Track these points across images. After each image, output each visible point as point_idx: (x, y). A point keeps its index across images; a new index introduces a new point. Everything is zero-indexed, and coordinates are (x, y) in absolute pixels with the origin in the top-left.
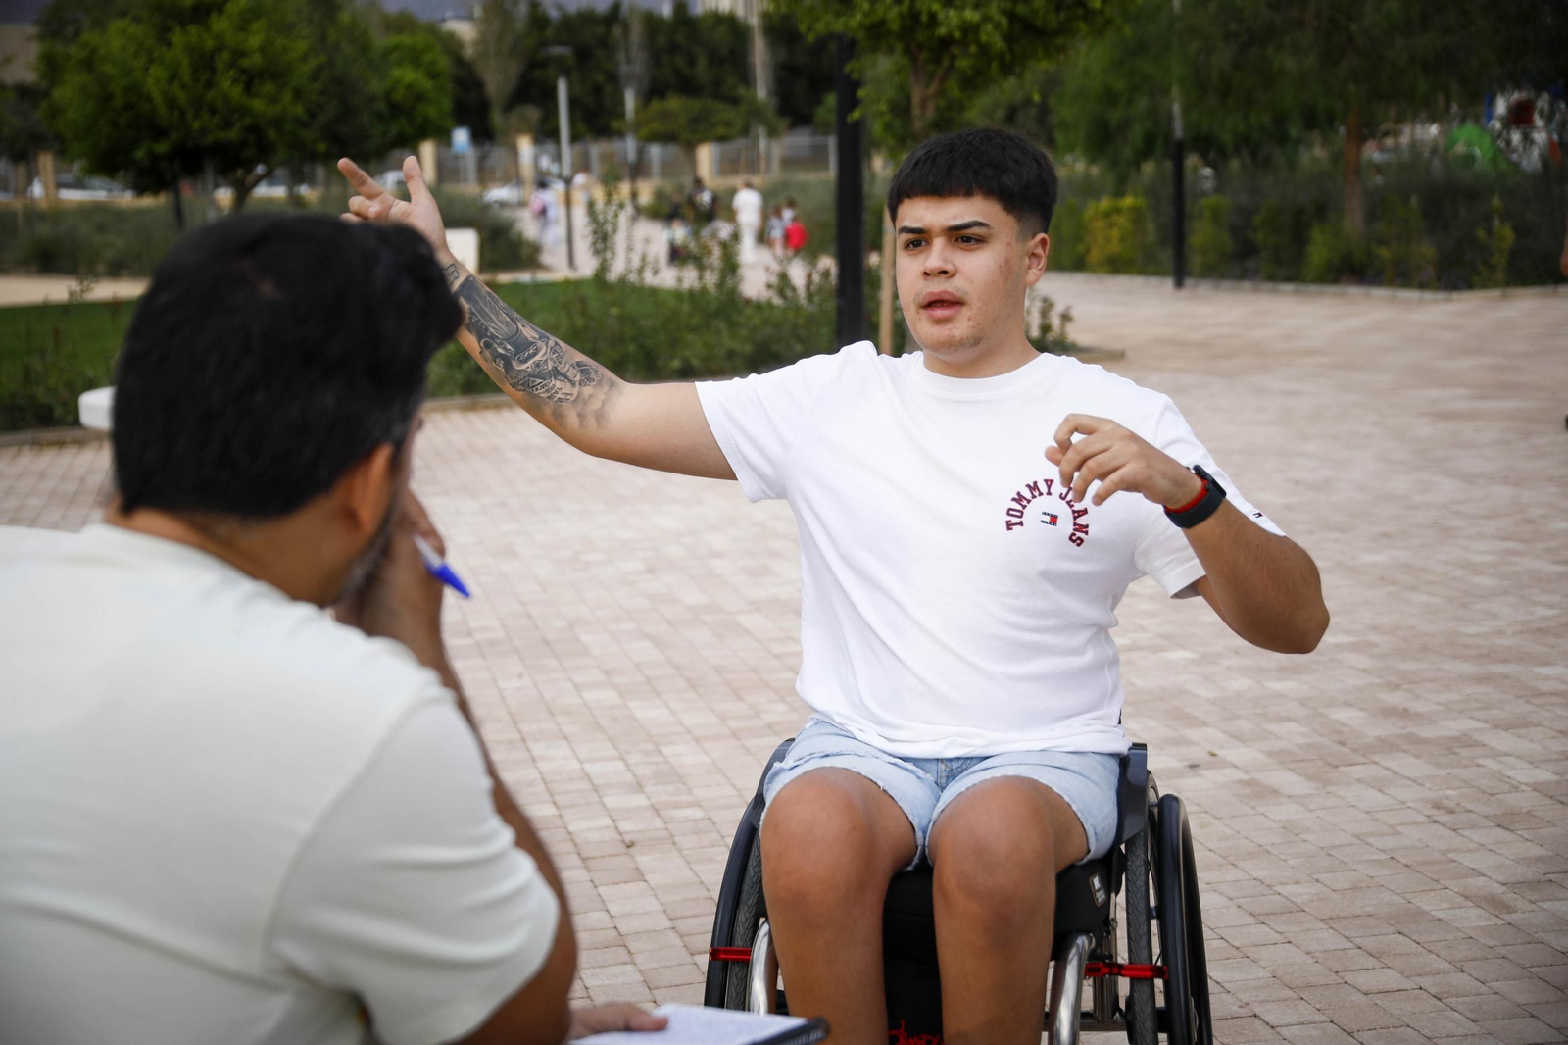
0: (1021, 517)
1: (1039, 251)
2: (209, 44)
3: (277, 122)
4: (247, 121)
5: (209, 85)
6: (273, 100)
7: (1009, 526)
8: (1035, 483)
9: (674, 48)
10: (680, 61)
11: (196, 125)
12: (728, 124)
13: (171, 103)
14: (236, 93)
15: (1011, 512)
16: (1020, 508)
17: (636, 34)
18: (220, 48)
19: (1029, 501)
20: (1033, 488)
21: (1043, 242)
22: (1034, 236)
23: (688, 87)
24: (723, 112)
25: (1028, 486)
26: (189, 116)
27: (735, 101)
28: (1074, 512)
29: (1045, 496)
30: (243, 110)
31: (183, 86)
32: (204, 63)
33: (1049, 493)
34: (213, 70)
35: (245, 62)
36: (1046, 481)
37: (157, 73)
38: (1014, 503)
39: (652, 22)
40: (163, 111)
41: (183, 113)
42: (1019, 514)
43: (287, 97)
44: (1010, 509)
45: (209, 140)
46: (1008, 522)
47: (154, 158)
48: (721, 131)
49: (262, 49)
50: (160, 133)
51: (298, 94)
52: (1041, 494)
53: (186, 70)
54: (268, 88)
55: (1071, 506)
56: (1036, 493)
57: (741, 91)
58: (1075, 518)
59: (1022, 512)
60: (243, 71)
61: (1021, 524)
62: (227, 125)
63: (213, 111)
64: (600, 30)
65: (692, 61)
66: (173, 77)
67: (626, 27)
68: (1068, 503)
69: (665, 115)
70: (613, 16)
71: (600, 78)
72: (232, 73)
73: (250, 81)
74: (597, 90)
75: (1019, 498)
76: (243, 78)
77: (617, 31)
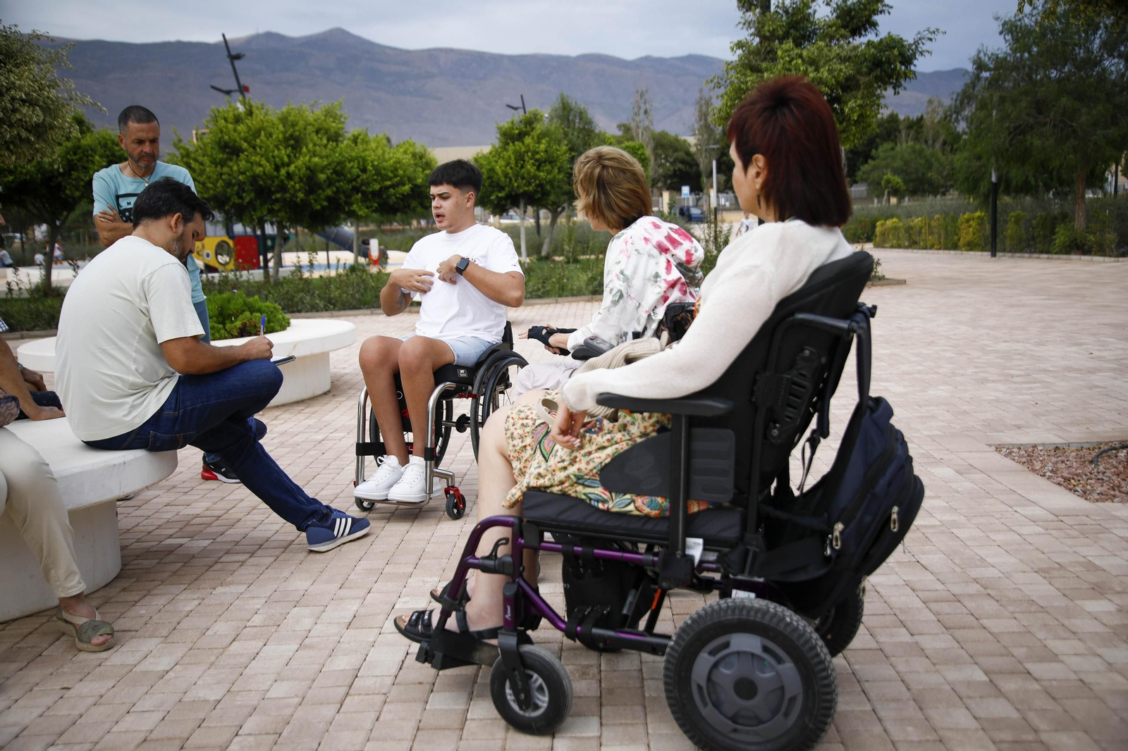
2: (523, 150)
3: (551, 182)
4: (537, 182)
5: (522, 167)
6: (549, 172)
11: (516, 184)
13: (506, 175)
14: (533, 170)
18: (527, 152)
22: (468, 193)
26: (513, 181)
30: (535, 177)
31: (511, 168)
32: (520, 157)
34: (524, 161)
35: (537, 156)
37: (501, 162)
40: (503, 179)
41: (511, 180)
43: (556, 171)
45: (521, 191)
47: (499, 199)
49: (546, 151)
50: (501, 188)
51: (560, 171)
53: (513, 161)
54: (548, 167)
60: (536, 160)
62: (529, 184)
63: (523, 178)
66: (508, 164)
72: (532, 161)
73: (539, 165)
76: (537, 164)
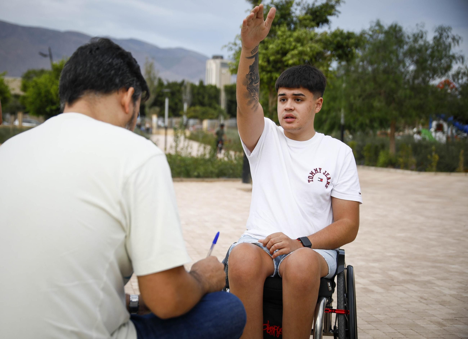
0: (312, 179)
1: (320, 102)
7: (309, 181)
8: (316, 169)
9: (198, 94)
10: (200, 97)
12: (213, 114)
13: (56, 95)
15: (310, 177)
16: (312, 176)
17: (188, 89)
19: (315, 174)
20: (316, 170)
21: (321, 100)
22: (318, 98)
23: (202, 104)
24: (211, 111)
25: (314, 169)
27: (215, 109)
28: (327, 178)
29: (319, 173)
33: (320, 172)
36: (319, 168)
38: (310, 174)
39: (193, 86)
42: (312, 178)
44: (309, 176)
46: (308, 180)
47: (52, 110)
48: (210, 116)
50: (54, 103)
52: (318, 172)
55: (326, 176)
56: (317, 172)
57: (217, 106)
58: (328, 180)
59: (313, 178)
61: (312, 181)
64: (178, 87)
65: (203, 97)
67: (186, 87)
68: (325, 175)
69: (195, 111)
70: (182, 84)
71: (177, 101)
74: (176, 104)
75: (312, 173)
77: (183, 88)
